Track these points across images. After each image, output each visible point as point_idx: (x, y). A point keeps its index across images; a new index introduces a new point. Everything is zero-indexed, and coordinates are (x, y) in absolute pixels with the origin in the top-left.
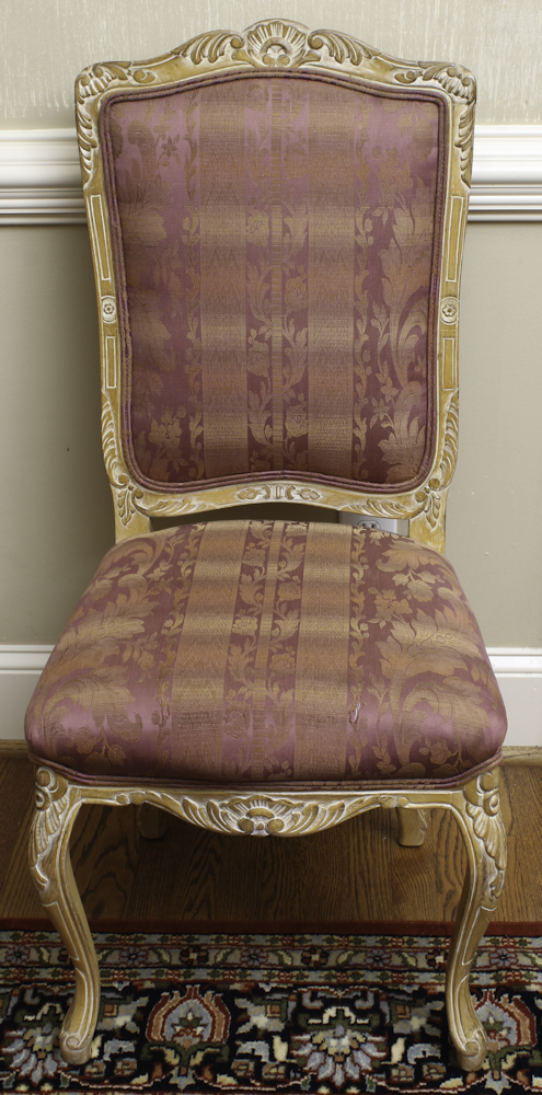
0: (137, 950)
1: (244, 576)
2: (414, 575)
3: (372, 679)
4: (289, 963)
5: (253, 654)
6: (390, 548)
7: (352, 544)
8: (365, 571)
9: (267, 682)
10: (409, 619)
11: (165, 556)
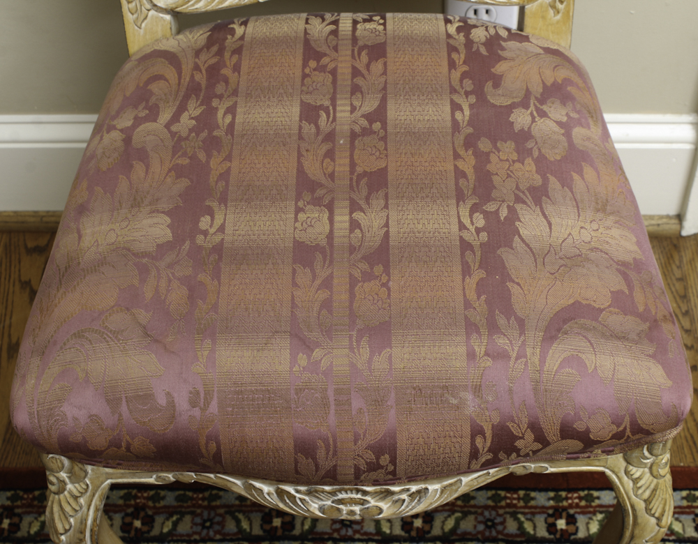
0: (213, 514)
1: (305, 124)
2: (537, 109)
3: (501, 321)
4: (388, 531)
5: (327, 284)
6: (500, 59)
7: (449, 55)
8: (471, 106)
9: (351, 337)
10: (539, 195)
11: (194, 89)
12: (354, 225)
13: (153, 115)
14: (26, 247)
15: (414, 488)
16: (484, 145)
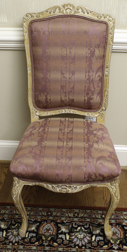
0: (37, 211)
1: (60, 131)
2: (98, 131)
3: (90, 157)
4: (70, 216)
5: (62, 151)
6: (92, 124)
7: (84, 123)
8: (87, 130)
9: (66, 159)
10: (97, 142)
11: (42, 126)
12: (67, 144)
13: (35, 129)
14: (5, 167)
15: (75, 186)
16: (89, 135)
